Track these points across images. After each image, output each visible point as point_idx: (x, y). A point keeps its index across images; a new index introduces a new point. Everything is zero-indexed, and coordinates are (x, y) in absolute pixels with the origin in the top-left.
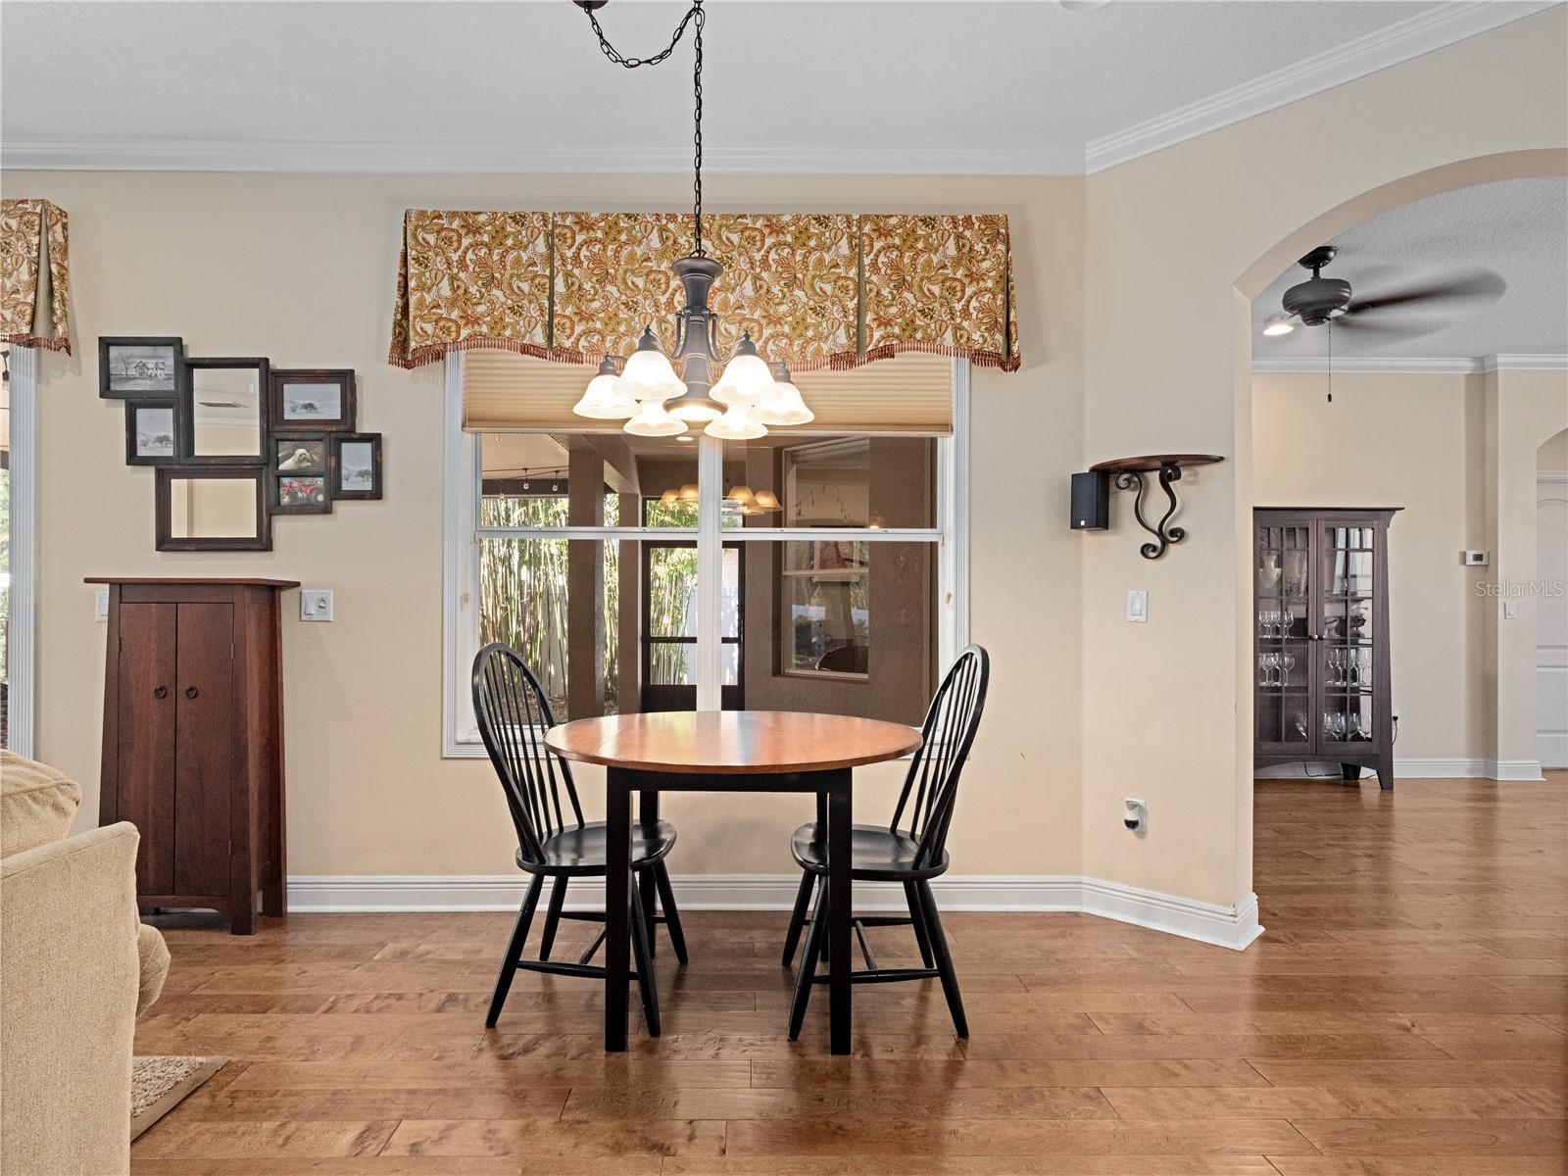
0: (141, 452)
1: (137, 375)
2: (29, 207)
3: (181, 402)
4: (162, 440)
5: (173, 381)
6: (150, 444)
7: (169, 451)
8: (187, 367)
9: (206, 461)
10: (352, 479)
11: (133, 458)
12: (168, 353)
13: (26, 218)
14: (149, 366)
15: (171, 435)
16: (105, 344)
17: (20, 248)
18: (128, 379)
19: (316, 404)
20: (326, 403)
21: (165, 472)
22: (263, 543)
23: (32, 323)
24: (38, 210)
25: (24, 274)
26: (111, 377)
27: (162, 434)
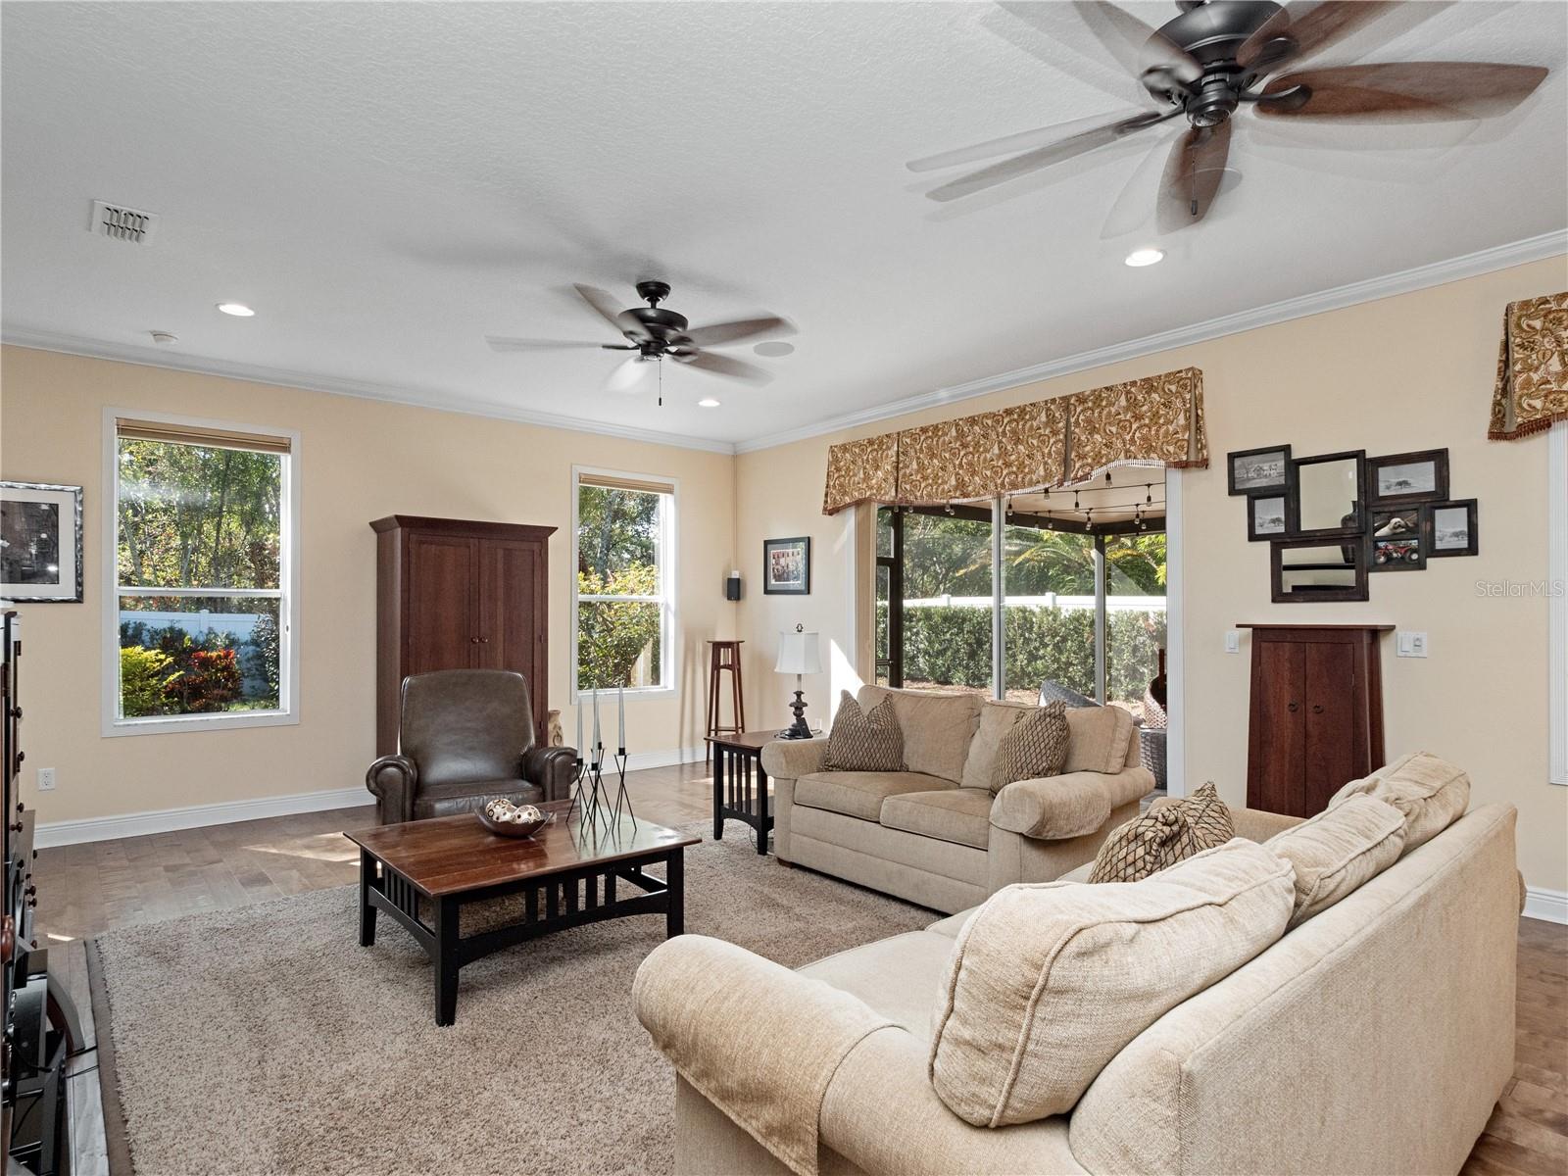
0: (1259, 531)
1: (1256, 476)
2: (1183, 375)
3: (1289, 492)
4: (1275, 521)
5: (1283, 477)
6: (1266, 525)
7: (1281, 529)
8: (1293, 467)
9: (1312, 534)
10: (1447, 539)
11: (1253, 537)
12: (1280, 457)
13: (1181, 383)
14: (1265, 468)
15: (1283, 517)
16: (1232, 457)
17: (1178, 403)
18: (1249, 479)
19: (1410, 480)
20: (1422, 479)
21: (1278, 543)
22: (1360, 593)
23: (1187, 453)
24: (1189, 375)
25: (1182, 421)
26: (1236, 480)
27: (1275, 517)
